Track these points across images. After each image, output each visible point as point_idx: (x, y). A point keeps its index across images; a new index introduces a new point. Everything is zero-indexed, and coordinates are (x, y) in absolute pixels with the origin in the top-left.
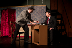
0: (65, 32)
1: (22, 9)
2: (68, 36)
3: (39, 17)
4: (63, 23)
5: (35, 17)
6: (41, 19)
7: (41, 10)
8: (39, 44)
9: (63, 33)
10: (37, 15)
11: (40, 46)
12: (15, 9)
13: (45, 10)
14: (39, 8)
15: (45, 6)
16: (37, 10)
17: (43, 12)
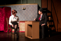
0: (54, 27)
1: (16, 7)
2: (57, 31)
3: (32, 14)
4: (52, 19)
5: (28, 14)
6: (33, 16)
7: (33, 8)
8: (32, 38)
9: (53, 29)
10: (30, 12)
11: (33, 39)
12: (11, 7)
13: (37, 8)
14: (32, 6)
15: (37, 5)
16: (30, 8)
17: (35, 10)
